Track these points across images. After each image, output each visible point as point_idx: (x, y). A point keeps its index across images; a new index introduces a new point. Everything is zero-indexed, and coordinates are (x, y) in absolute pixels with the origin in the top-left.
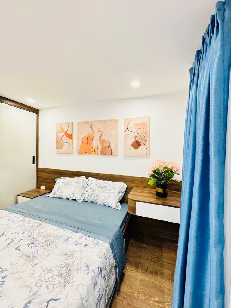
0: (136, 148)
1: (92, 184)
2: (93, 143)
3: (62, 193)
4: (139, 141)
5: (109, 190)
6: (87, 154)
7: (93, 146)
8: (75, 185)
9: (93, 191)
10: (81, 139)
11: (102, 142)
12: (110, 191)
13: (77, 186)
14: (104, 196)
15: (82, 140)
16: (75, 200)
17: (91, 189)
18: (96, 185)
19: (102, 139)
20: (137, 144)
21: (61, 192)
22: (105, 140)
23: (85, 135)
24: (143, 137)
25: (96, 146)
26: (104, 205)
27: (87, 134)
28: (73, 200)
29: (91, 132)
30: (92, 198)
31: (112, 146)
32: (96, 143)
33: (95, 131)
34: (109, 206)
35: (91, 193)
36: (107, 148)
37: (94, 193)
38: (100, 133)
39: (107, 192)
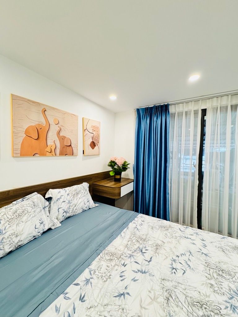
0: (93, 148)
1: (63, 196)
2: (48, 139)
4: (95, 142)
5: (84, 194)
6: (37, 155)
7: (49, 144)
8: (33, 210)
9: (69, 202)
10: (24, 131)
11: (62, 139)
12: (85, 194)
13: (38, 210)
14: (83, 201)
15: (27, 132)
16: (50, 229)
17: (64, 201)
18: (68, 194)
19: (61, 134)
20: (93, 145)
21: (17, 236)
22: (65, 137)
23: (33, 124)
24: (97, 139)
25: (53, 144)
26: (84, 211)
27: (37, 123)
29: (43, 121)
30: (70, 211)
31: (73, 145)
32: (52, 139)
33: (51, 121)
34: (89, 209)
35: (68, 206)
36: (68, 147)
37: (71, 204)
38: (58, 127)
39: (84, 196)
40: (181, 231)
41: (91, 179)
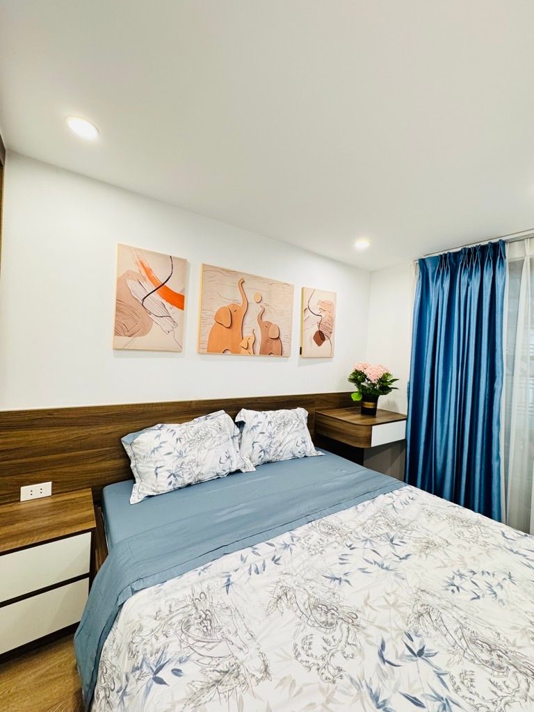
0: (319, 344)
1: (260, 423)
2: (245, 326)
3: (199, 468)
4: (324, 332)
5: (297, 427)
6: (228, 352)
7: (245, 335)
8: (219, 435)
9: (270, 436)
10: (214, 315)
11: (265, 326)
12: (299, 428)
13: (225, 437)
14: (295, 439)
15: (217, 317)
16: (238, 471)
17: (263, 433)
18: (270, 422)
19: (265, 319)
20: (320, 337)
21: (197, 466)
22: (270, 324)
23: (226, 305)
24: (328, 325)
25: (251, 334)
26: (295, 458)
27: (231, 302)
28: (231, 474)
29: (239, 298)
30: (272, 452)
31: (282, 338)
32: (251, 328)
33: (251, 299)
34: (305, 456)
35: (268, 441)
36: (274, 341)
37: (274, 441)
38: (261, 306)
39: (296, 431)
40: (506, 537)
41: (313, 403)
